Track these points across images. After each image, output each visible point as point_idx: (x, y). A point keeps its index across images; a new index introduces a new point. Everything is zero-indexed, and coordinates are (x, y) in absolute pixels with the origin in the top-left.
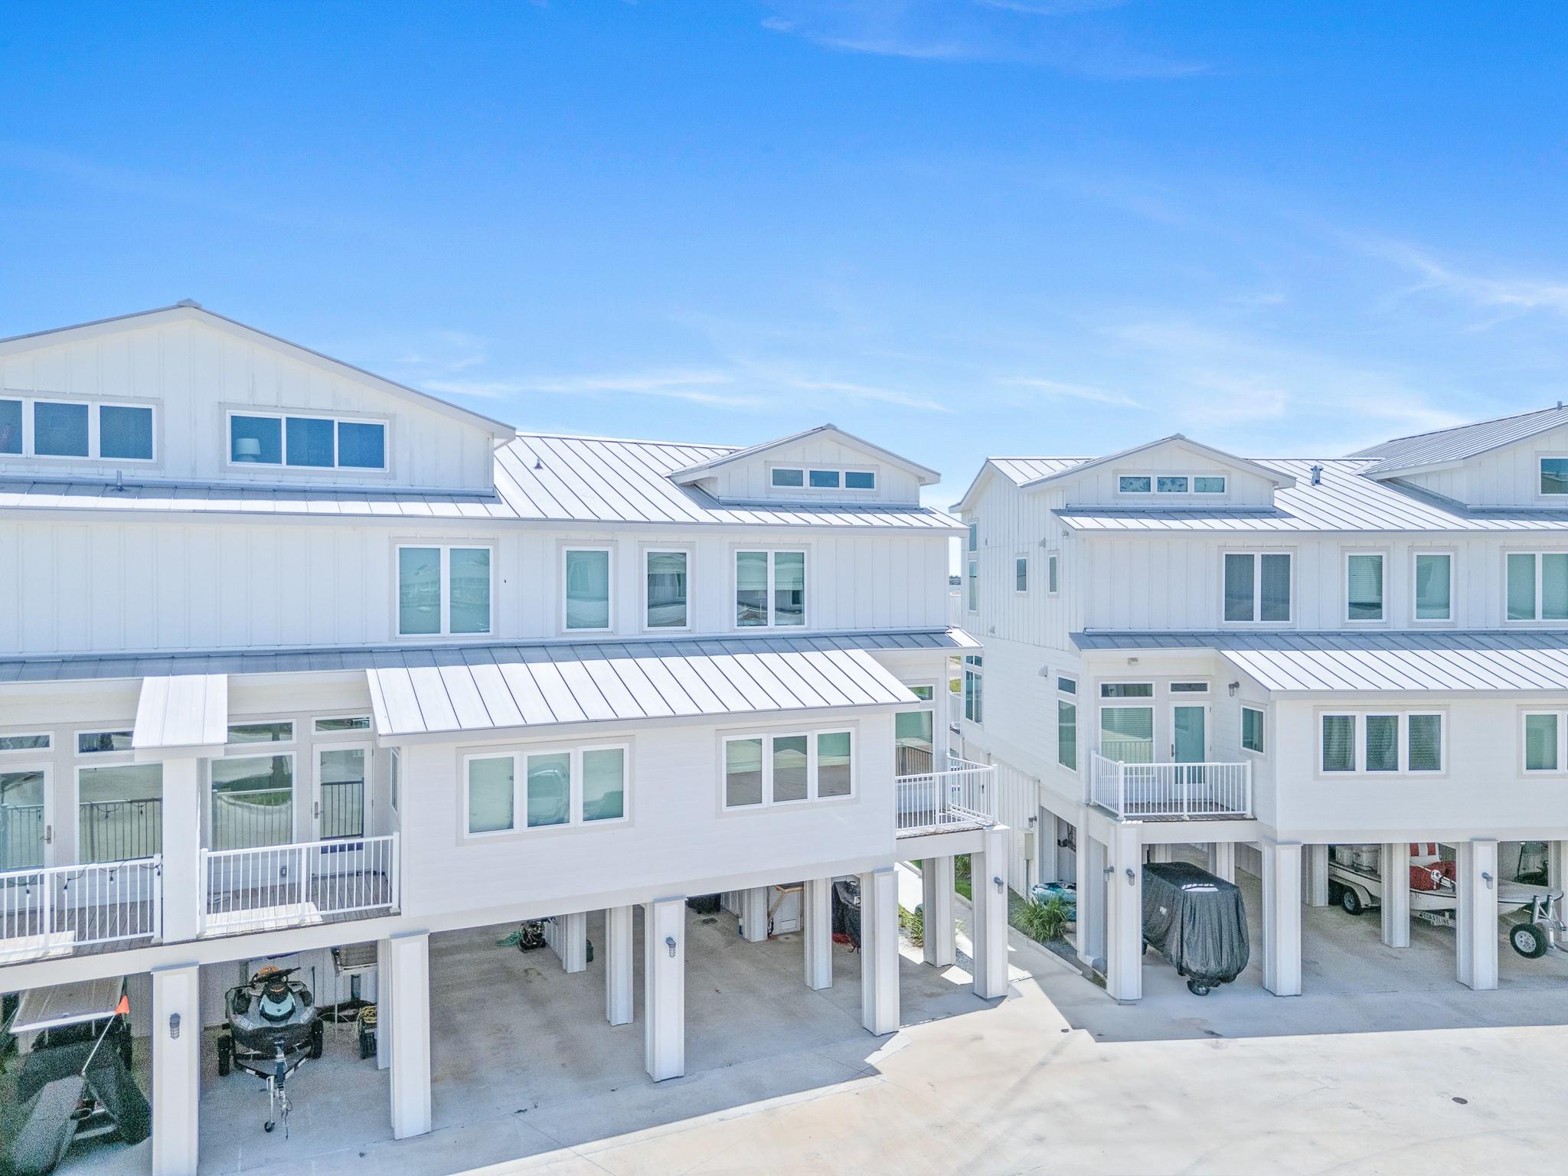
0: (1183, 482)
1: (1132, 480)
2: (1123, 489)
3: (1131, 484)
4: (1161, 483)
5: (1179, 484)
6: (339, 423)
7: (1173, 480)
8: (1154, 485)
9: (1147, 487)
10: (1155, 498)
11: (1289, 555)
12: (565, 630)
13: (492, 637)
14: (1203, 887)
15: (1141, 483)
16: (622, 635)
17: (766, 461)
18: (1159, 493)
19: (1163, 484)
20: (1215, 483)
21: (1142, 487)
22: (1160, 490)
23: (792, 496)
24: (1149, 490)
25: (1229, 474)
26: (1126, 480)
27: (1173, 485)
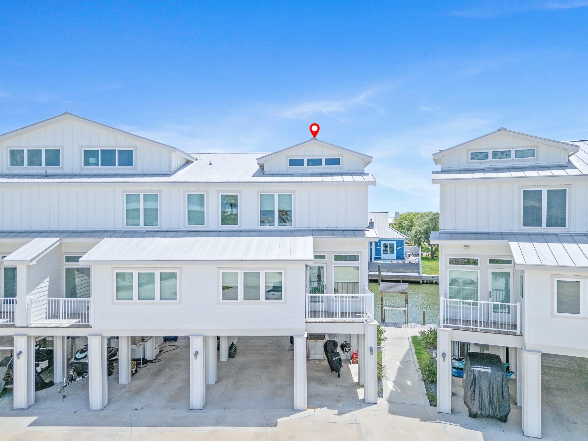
0: (508, 153)
1: (478, 154)
2: (472, 159)
3: (477, 156)
4: (495, 154)
5: (506, 154)
6: (118, 151)
7: (503, 153)
8: (490, 155)
9: (486, 156)
10: (491, 162)
11: (566, 190)
12: (187, 225)
13: (159, 228)
14: (483, 368)
15: (483, 155)
16: (211, 228)
17: (286, 156)
18: (493, 160)
19: (496, 155)
20: (529, 152)
21: (483, 157)
22: (494, 158)
23: (298, 170)
24: (488, 158)
25: (538, 147)
26: (474, 154)
27: (502, 155)
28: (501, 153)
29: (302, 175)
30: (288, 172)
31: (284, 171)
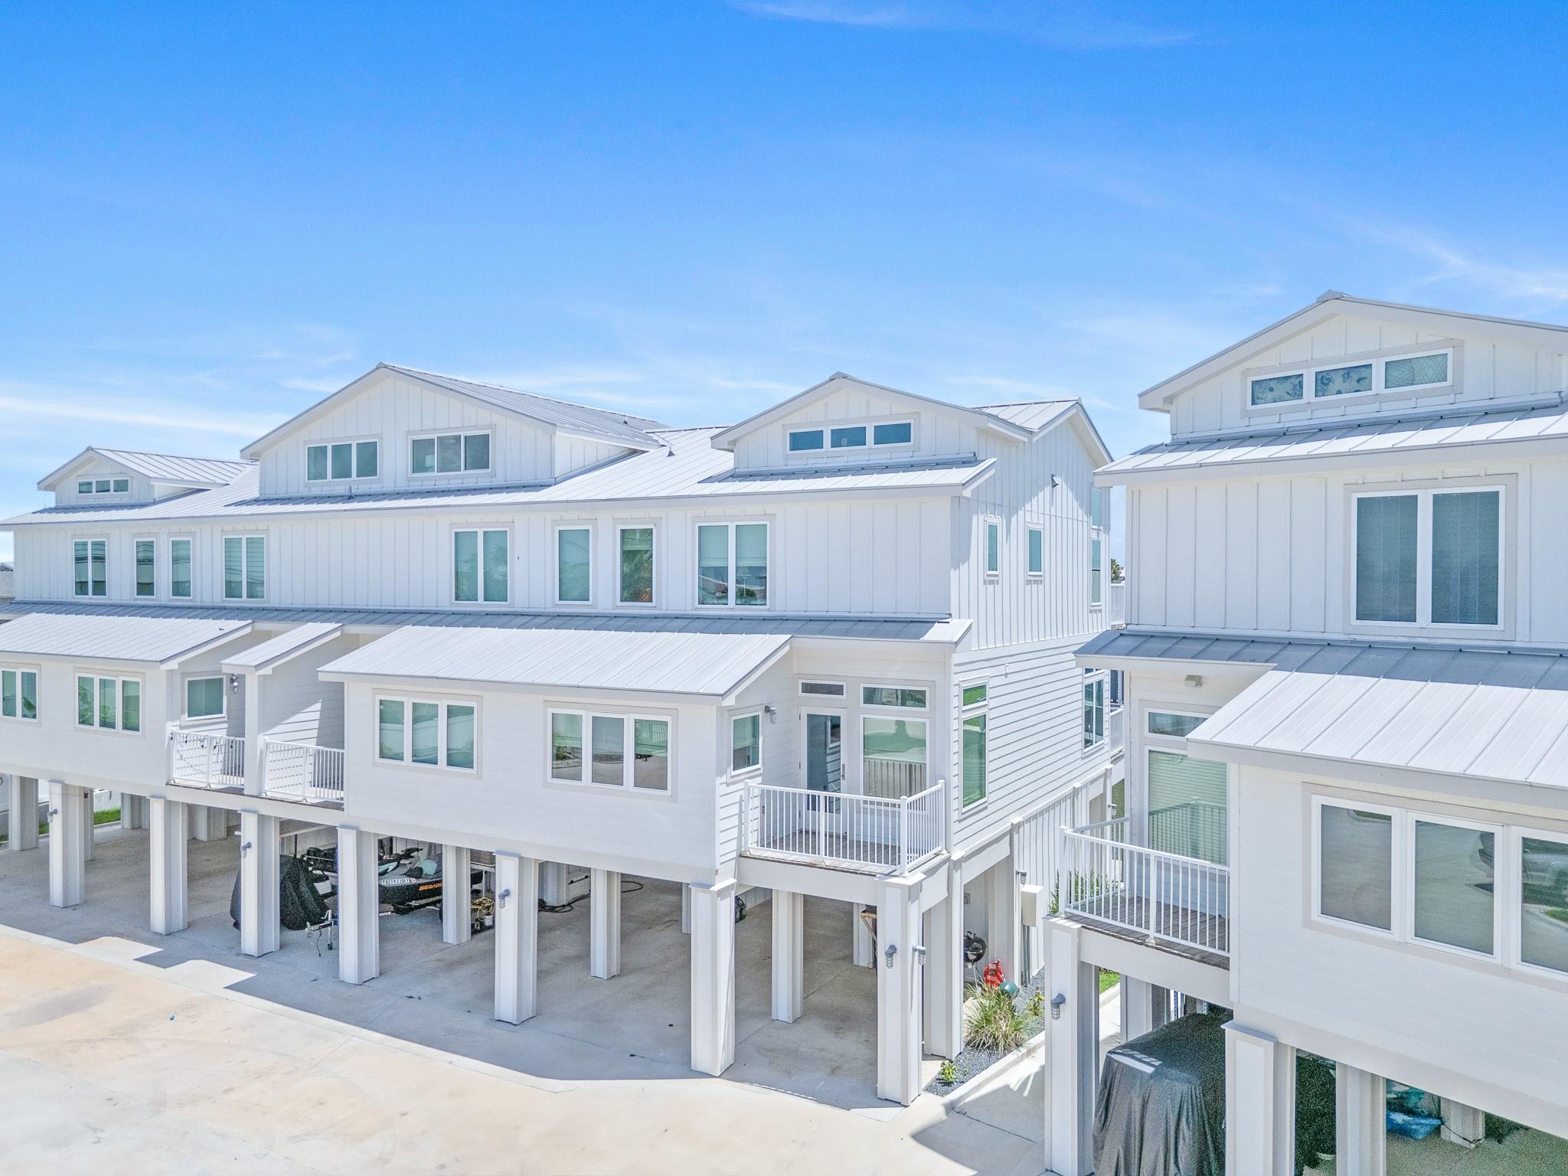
0: (1364, 373)
1: (1273, 384)
2: (1256, 399)
3: (1270, 389)
4: (1323, 380)
5: (1356, 377)
6: (465, 437)
7: (1348, 372)
8: (1309, 386)
9: (1297, 392)
10: (1311, 409)
11: (1497, 493)
12: (557, 601)
15: (1288, 386)
16: (601, 608)
17: (783, 424)
18: (1318, 399)
19: (1326, 382)
20: (1431, 365)
21: (1288, 393)
22: (1321, 393)
23: (811, 461)
24: (1300, 396)
25: (1458, 345)
26: (1264, 385)
27: (1344, 381)
28: (1343, 376)
29: (816, 473)
30: (786, 468)
31: (778, 464)
